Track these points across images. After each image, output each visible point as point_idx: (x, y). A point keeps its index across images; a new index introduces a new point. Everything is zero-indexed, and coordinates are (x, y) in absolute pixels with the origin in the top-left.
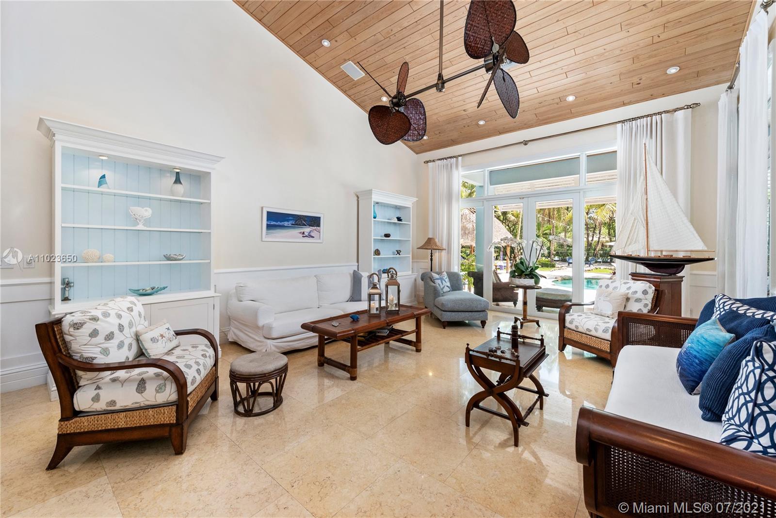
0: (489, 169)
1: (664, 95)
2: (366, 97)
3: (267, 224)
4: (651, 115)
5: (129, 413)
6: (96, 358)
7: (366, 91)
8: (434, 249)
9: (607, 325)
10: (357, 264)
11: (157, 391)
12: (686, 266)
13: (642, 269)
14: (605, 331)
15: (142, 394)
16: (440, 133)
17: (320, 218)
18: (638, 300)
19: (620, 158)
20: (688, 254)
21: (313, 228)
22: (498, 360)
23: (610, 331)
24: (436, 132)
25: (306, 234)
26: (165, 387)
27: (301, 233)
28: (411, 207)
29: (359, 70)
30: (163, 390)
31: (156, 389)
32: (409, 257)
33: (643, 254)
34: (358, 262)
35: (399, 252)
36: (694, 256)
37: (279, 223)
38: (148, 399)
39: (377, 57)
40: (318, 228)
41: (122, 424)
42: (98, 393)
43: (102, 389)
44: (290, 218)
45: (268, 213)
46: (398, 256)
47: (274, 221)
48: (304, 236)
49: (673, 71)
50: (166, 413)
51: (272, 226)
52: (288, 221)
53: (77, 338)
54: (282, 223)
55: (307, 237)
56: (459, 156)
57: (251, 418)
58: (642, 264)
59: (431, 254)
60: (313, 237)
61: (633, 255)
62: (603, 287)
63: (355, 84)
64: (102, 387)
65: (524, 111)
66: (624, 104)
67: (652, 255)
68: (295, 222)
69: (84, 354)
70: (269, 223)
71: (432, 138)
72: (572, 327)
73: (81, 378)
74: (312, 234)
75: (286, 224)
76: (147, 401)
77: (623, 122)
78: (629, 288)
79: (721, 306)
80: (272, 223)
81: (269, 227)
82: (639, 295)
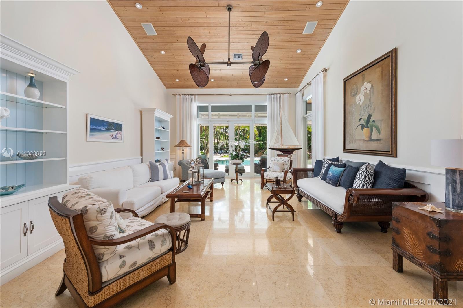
0: (211, 104)
1: (281, 87)
2: (150, 47)
3: (90, 128)
4: (278, 94)
5: (144, 267)
6: (115, 234)
7: (152, 44)
8: (184, 147)
9: (281, 175)
10: (141, 157)
11: (162, 245)
12: (294, 151)
13: (280, 153)
14: (281, 177)
15: (153, 250)
16: (187, 80)
17: (122, 124)
18: (286, 164)
19: (268, 108)
20: (294, 147)
21: (118, 132)
22: (284, 189)
23: (283, 177)
24: (185, 79)
25: (114, 136)
26: (166, 241)
27: (111, 135)
28: (169, 121)
29: (155, 31)
30: (165, 243)
31: (161, 244)
32: (169, 151)
33: (280, 147)
34: (142, 155)
35: (163, 149)
36: (296, 148)
37: (97, 128)
38: (156, 253)
39: (172, 29)
40: (121, 132)
41: (140, 278)
42: (124, 260)
43: (125, 256)
44: (105, 124)
45: (91, 119)
46: (162, 151)
47: (94, 126)
48: (113, 137)
49: (286, 80)
50: (167, 258)
51: (94, 130)
52: (103, 126)
53: (103, 221)
54: (100, 127)
55: (115, 138)
56: (196, 95)
57: (181, 253)
58: (280, 151)
59: (183, 149)
60: (118, 139)
61: (277, 148)
62: (273, 161)
63: (146, 37)
64: (125, 255)
65: (234, 80)
66: (269, 87)
67: (283, 147)
68: (108, 127)
69: (107, 233)
70: (91, 127)
71: (181, 82)
72: (268, 178)
73: (104, 254)
74: (117, 136)
75: (102, 128)
76: (156, 254)
77: (269, 94)
78: (283, 160)
79: (326, 162)
80: (93, 127)
81: (92, 130)
82: (287, 162)
